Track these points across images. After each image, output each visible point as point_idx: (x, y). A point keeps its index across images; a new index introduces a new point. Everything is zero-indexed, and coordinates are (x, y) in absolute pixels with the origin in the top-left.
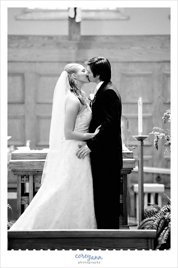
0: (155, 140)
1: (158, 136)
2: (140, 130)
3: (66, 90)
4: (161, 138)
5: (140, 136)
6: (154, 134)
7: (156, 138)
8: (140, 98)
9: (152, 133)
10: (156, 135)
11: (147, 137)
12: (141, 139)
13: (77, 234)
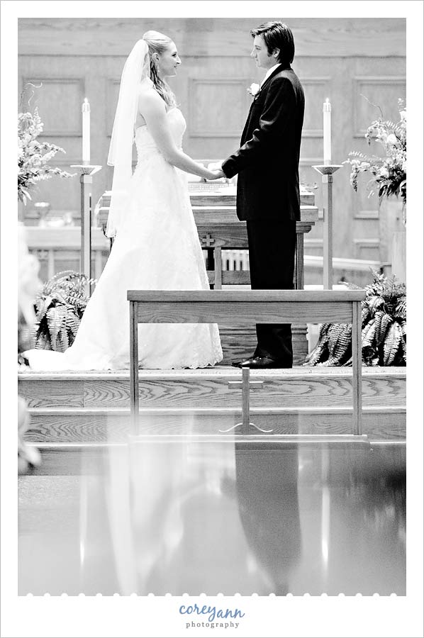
0: (352, 174)
1: (358, 167)
2: (327, 156)
3: (143, 77)
4: (362, 170)
5: (327, 165)
6: (351, 163)
7: (355, 171)
8: (327, 100)
9: (348, 162)
10: (354, 167)
11: (338, 168)
12: (328, 172)
13: (239, 295)
